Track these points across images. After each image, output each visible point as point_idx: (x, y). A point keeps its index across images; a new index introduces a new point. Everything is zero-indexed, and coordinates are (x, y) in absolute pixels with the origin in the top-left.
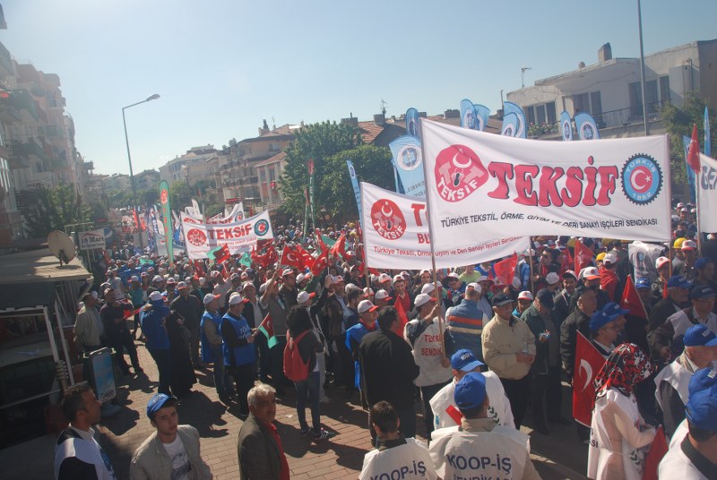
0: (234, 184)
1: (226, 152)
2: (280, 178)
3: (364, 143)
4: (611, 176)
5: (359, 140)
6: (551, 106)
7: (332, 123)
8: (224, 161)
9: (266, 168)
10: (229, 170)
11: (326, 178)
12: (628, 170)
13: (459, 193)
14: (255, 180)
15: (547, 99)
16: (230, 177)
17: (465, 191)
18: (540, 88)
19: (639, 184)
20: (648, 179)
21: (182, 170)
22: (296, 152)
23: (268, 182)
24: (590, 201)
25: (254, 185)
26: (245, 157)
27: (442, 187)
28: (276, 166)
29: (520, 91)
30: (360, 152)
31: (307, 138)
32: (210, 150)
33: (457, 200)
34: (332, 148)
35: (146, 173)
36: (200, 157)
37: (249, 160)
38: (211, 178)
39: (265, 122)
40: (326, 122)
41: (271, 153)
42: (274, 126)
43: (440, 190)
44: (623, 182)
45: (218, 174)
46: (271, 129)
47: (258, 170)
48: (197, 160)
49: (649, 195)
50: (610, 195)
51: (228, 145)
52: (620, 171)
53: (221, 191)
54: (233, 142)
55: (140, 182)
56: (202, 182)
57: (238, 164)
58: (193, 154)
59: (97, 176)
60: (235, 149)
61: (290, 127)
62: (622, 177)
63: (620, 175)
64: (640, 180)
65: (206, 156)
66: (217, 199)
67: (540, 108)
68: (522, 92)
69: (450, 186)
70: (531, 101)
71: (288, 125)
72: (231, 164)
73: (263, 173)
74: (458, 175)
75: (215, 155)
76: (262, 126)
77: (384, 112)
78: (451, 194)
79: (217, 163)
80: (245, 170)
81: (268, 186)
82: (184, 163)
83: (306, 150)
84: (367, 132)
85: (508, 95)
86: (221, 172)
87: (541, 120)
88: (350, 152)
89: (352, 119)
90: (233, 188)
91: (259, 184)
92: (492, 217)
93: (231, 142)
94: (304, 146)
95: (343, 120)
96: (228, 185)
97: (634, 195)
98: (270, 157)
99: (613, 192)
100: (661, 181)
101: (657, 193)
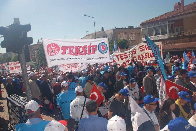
4: (95, 47)
13: (54, 54)
17: (55, 53)
20: (105, 48)
24: (89, 53)
27: (49, 53)
33: (53, 55)
43: (48, 53)
49: (105, 51)
62: (98, 47)
64: (103, 48)
69: (51, 52)
74: (53, 50)
78: (52, 54)
92: (63, 59)
97: (102, 52)
99: (96, 51)
100: (107, 48)
101: (107, 51)
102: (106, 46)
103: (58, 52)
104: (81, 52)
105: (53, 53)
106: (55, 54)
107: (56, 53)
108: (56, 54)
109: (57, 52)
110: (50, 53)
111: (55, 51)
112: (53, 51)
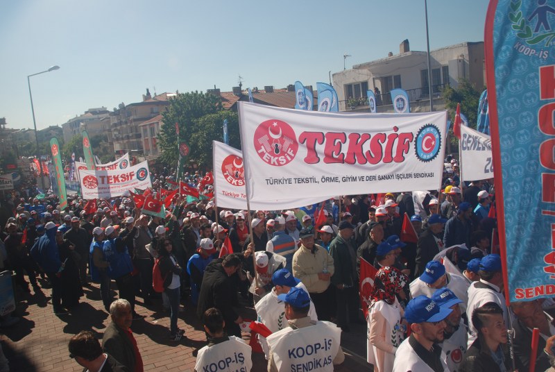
0: (122, 139)
1: (116, 113)
2: (158, 135)
3: (224, 109)
4: (407, 140)
5: (220, 106)
6: (365, 84)
7: (199, 93)
8: (115, 120)
9: (148, 127)
10: (118, 128)
11: (194, 135)
12: (420, 136)
14: (139, 136)
15: (362, 79)
16: (119, 133)
18: (357, 71)
19: (427, 147)
20: (433, 143)
21: (81, 127)
22: (170, 115)
23: (149, 137)
24: (389, 159)
25: (138, 139)
26: (131, 118)
28: (156, 125)
29: (342, 72)
30: (221, 116)
31: (179, 104)
32: (104, 111)
34: (199, 113)
35: (51, 128)
36: (96, 116)
37: (135, 120)
38: (104, 134)
39: (148, 90)
40: (195, 92)
41: (152, 115)
42: (155, 94)
44: (416, 145)
45: (109, 130)
46: (152, 96)
47: (142, 128)
48: (93, 119)
49: (432, 155)
50: (404, 155)
51: (118, 108)
52: (415, 136)
53: (112, 144)
54: (122, 106)
55: (46, 136)
56: (97, 137)
57: (126, 123)
58: (90, 114)
59: (8, 130)
60: (124, 111)
61: (168, 95)
62: (416, 141)
63: (414, 139)
64: (428, 144)
65: (100, 116)
66: (109, 151)
67: (357, 86)
68: (343, 74)
70: (350, 81)
71: (166, 93)
72: (120, 123)
73: (145, 131)
75: (108, 115)
76: (145, 94)
77: (241, 85)
79: (109, 122)
80: (131, 128)
81: (150, 140)
82: (82, 121)
83: (179, 113)
84: (227, 100)
85: (333, 75)
86: (112, 129)
87: (358, 95)
88: (213, 115)
89: (215, 90)
90: (121, 142)
91: (142, 140)
92: (314, 180)
93: (120, 105)
94: (177, 110)
95: (209, 91)
96: (118, 139)
97: (421, 155)
98: (151, 118)
99: (407, 153)
100: (440, 145)
101: (437, 154)
102: (437, 136)
103: (293, 155)
104: (367, 153)
105: (279, 156)
106: (285, 161)
107: (289, 159)
108: (288, 162)
109: (288, 152)
110: (267, 154)
111: (285, 150)
112: (277, 151)
